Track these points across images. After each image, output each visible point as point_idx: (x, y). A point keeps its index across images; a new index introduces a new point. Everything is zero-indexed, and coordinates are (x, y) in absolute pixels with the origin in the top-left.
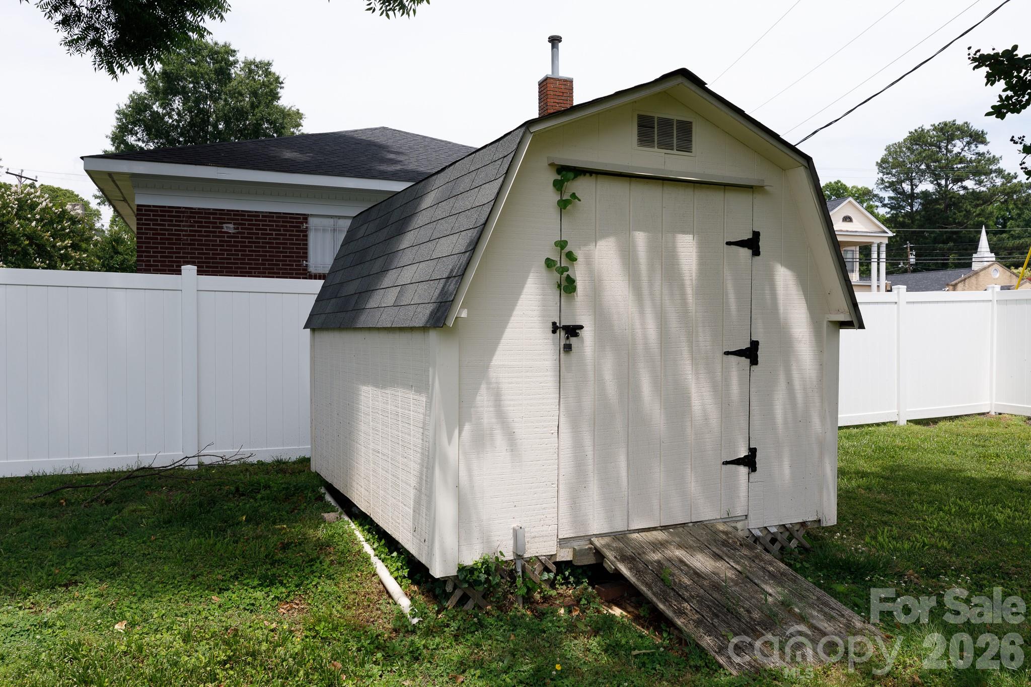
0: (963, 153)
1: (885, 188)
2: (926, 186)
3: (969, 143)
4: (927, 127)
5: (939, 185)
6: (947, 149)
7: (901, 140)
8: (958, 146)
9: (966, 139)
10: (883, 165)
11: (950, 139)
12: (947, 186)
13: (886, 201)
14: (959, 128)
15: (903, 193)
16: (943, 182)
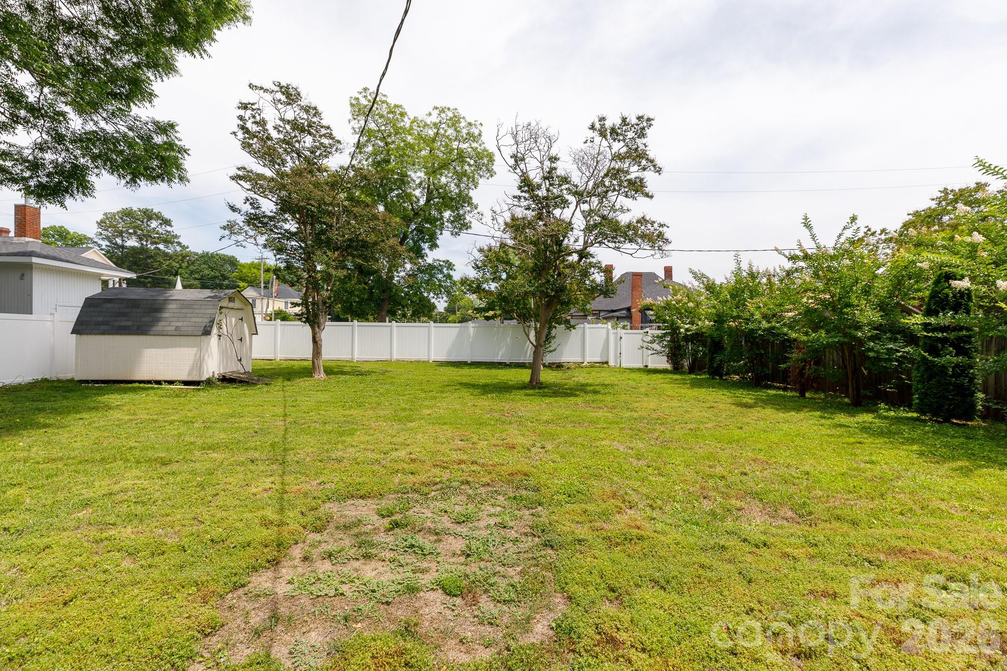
0: (157, 229)
1: (103, 239)
2: (132, 243)
3: (161, 224)
4: (135, 209)
5: (142, 244)
6: (147, 225)
7: (115, 211)
8: (154, 224)
9: (160, 221)
10: (100, 224)
11: (150, 218)
12: (147, 245)
13: (104, 247)
14: (155, 214)
15: (116, 244)
16: (145, 243)
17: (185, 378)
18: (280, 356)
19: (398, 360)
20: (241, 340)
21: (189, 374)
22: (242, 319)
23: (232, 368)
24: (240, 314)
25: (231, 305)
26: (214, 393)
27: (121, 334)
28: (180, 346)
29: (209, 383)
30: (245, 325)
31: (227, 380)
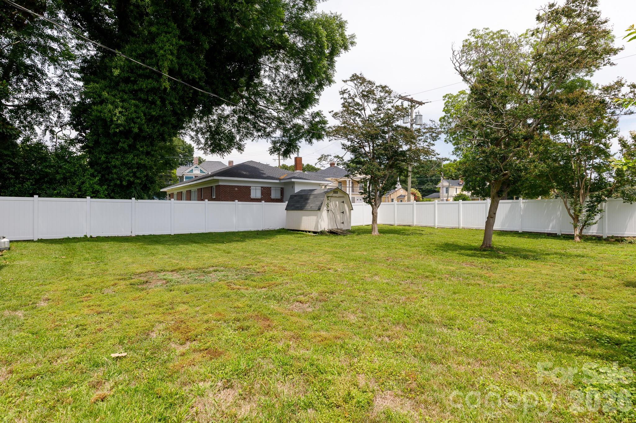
17: (313, 230)
18: (397, 223)
19: (463, 228)
20: (343, 213)
21: (315, 229)
22: (343, 202)
23: (333, 227)
24: (342, 199)
25: (335, 195)
26: (324, 237)
27: (297, 210)
28: (310, 215)
29: (322, 233)
30: (346, 205)
31: (332, 233)
